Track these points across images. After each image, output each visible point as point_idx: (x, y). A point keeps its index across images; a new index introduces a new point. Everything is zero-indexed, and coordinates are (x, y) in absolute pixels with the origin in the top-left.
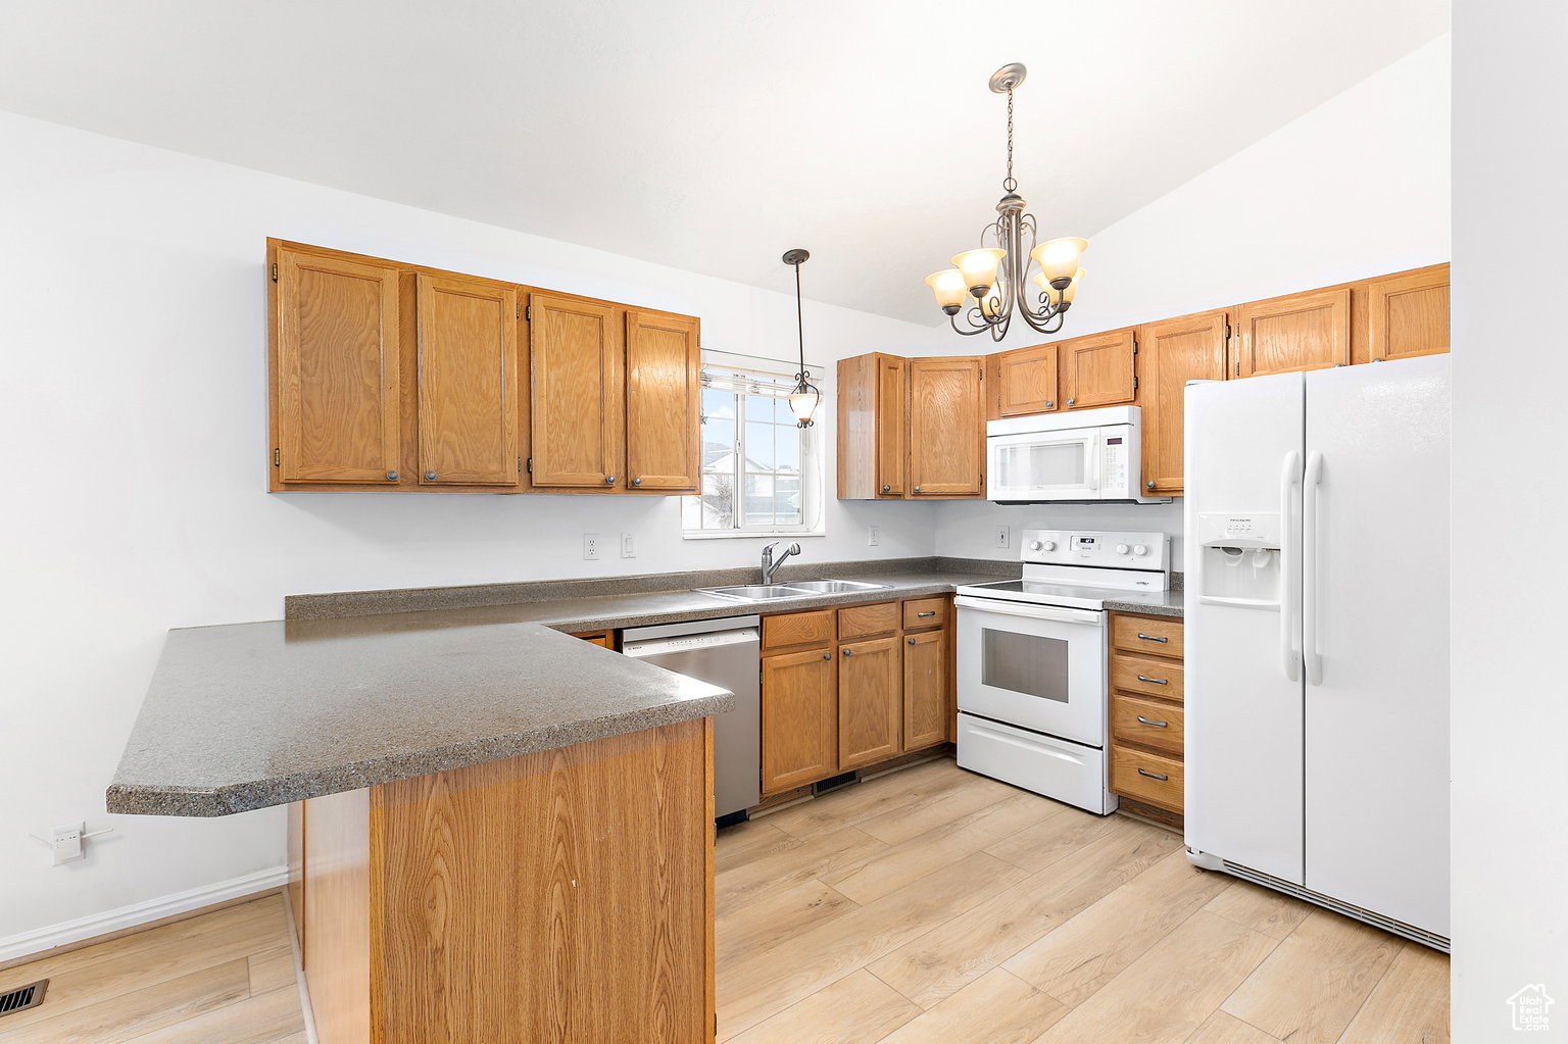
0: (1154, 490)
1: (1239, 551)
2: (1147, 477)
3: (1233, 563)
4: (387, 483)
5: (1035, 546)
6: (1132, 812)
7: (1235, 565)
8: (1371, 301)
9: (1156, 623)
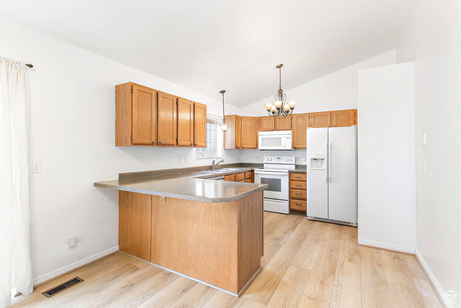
0: (295, 148)
1: (317, 159)
2: (294, 145)
3: (316, 161)
4: (152, 144)
5: (267, 160)
6: (293, 213)
7: (316, 162)
8: (334, 115)
9: (299, 174)
